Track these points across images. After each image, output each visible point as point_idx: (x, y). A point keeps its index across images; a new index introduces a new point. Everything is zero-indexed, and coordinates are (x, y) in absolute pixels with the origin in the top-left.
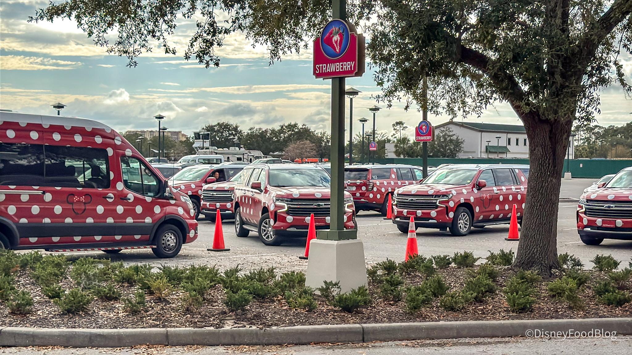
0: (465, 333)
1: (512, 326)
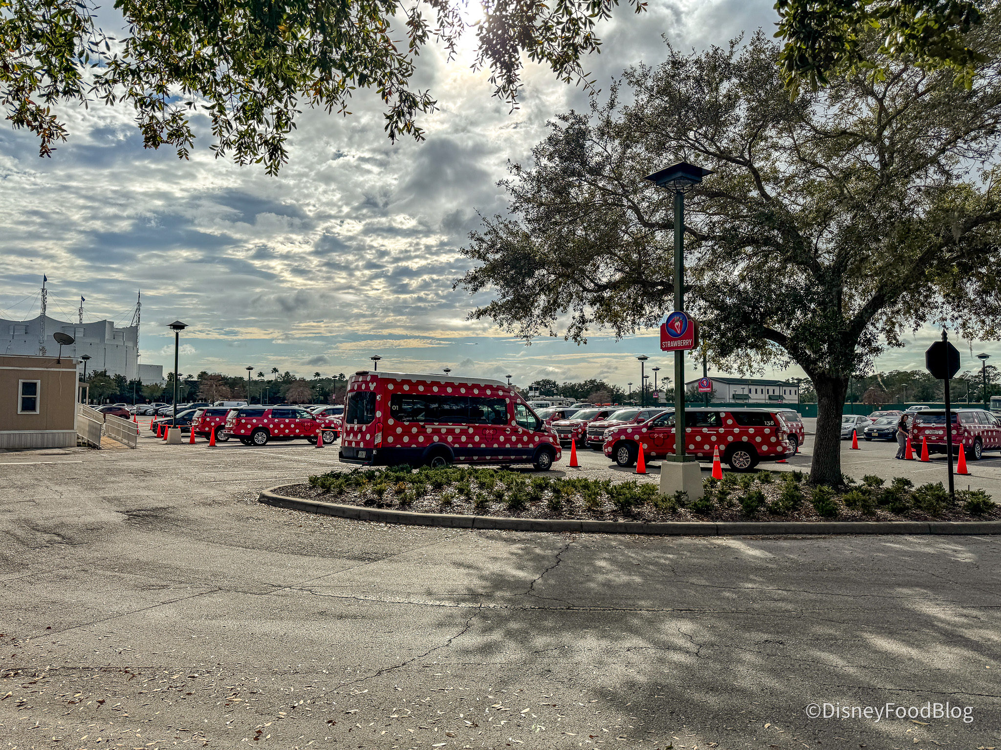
0: (790, 531)
1: (825, 526)
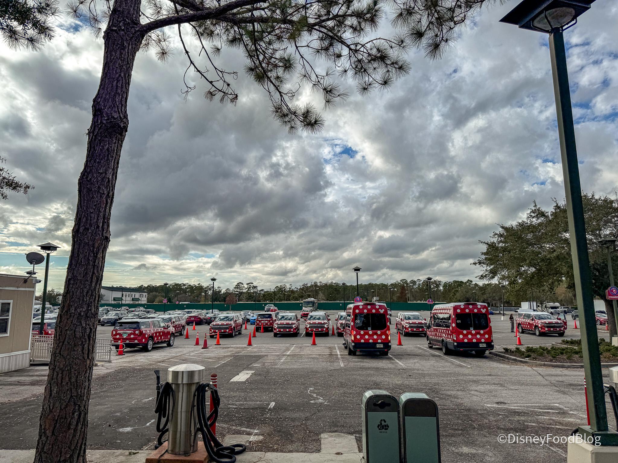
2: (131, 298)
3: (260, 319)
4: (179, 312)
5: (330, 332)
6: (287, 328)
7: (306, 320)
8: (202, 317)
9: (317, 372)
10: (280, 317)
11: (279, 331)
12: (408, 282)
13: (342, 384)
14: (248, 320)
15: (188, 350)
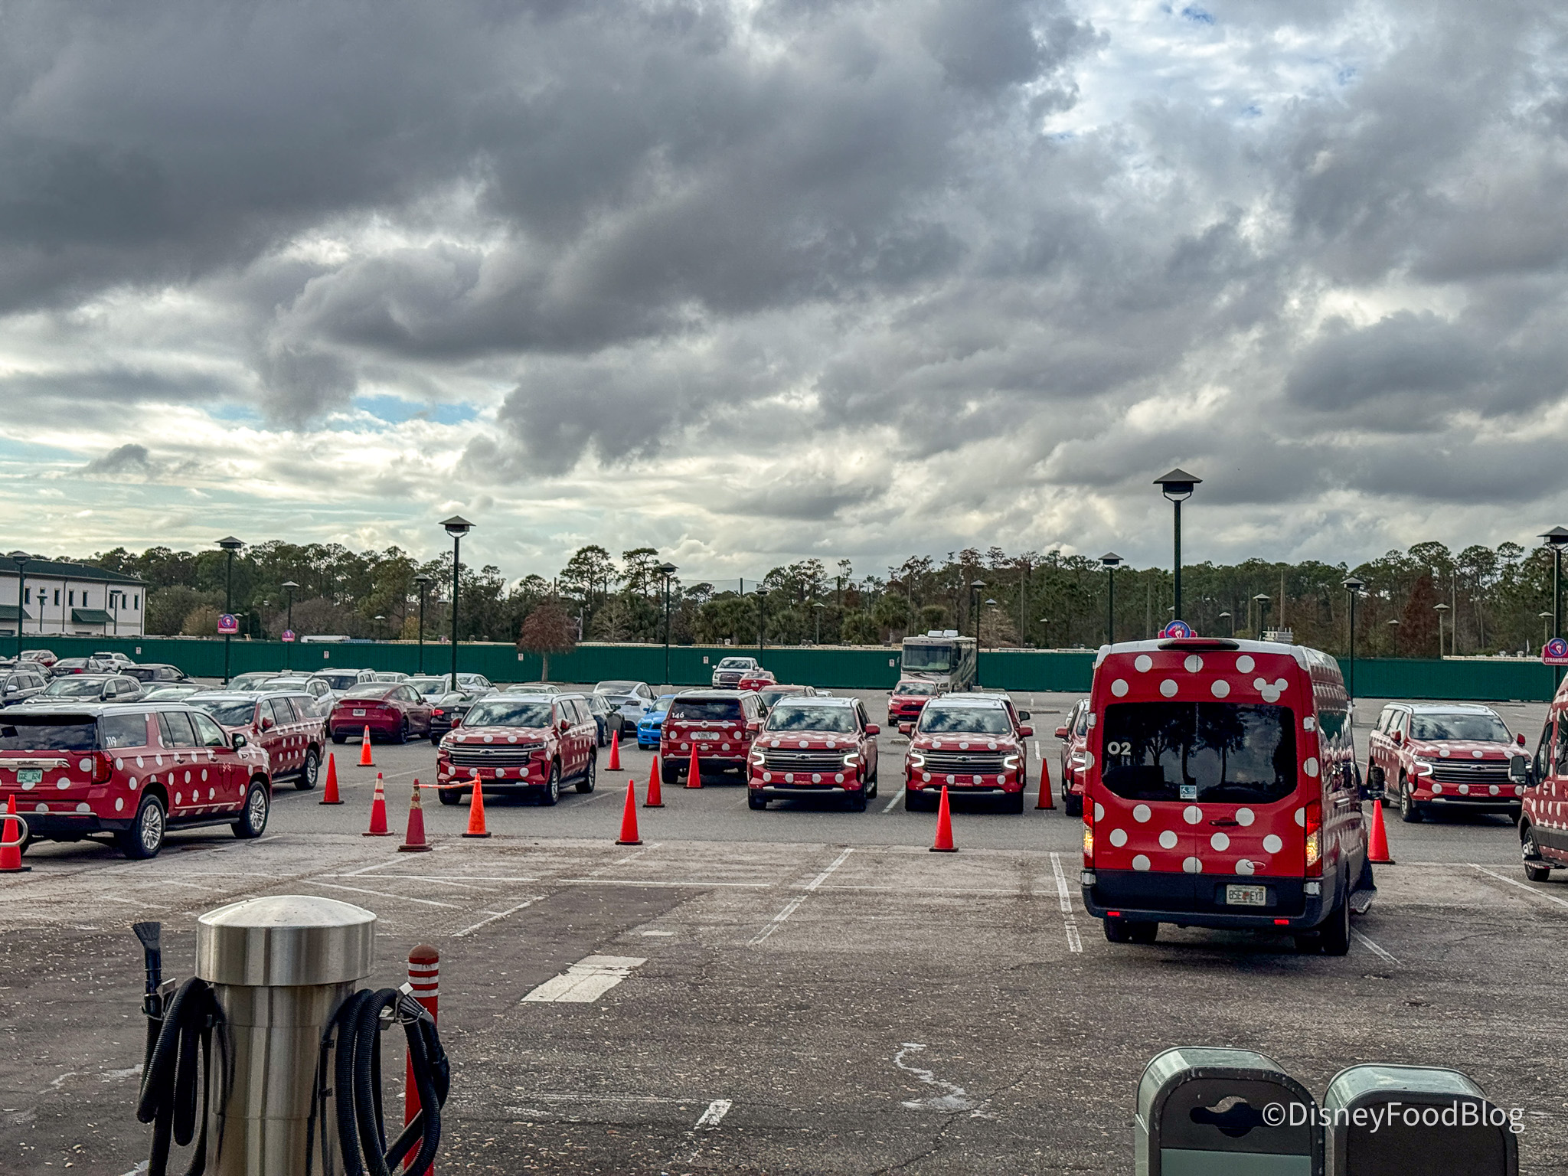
2: (69, 610)
3: (684, 724)
4: (298, 678)
5: (1032, 794)
6: (817, 767)
7: (908, 733)
8: (404, 708)
9: (947, 972)
10: (781, 716)
11: (777, 782)
12: (1454, 555)
13: (1066, 1033)
14: (627, 730)
15: (333, 855)
